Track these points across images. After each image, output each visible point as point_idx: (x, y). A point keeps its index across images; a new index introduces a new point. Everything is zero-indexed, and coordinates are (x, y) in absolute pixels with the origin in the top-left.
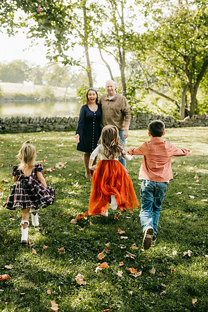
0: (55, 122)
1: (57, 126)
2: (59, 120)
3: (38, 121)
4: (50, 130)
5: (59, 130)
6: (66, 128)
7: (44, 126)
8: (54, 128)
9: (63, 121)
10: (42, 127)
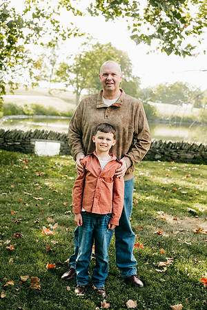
0: (181, 149)
1: (182, 154)
2: (186, 148)
3: (158, 145)
4: (173, 159)
5: (185, 161)
6: (195, 158)
7: (166, 153)
8: (179, 157)
9: (192, 148)
10: (163, 154)
